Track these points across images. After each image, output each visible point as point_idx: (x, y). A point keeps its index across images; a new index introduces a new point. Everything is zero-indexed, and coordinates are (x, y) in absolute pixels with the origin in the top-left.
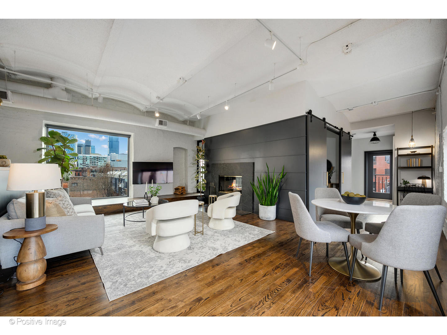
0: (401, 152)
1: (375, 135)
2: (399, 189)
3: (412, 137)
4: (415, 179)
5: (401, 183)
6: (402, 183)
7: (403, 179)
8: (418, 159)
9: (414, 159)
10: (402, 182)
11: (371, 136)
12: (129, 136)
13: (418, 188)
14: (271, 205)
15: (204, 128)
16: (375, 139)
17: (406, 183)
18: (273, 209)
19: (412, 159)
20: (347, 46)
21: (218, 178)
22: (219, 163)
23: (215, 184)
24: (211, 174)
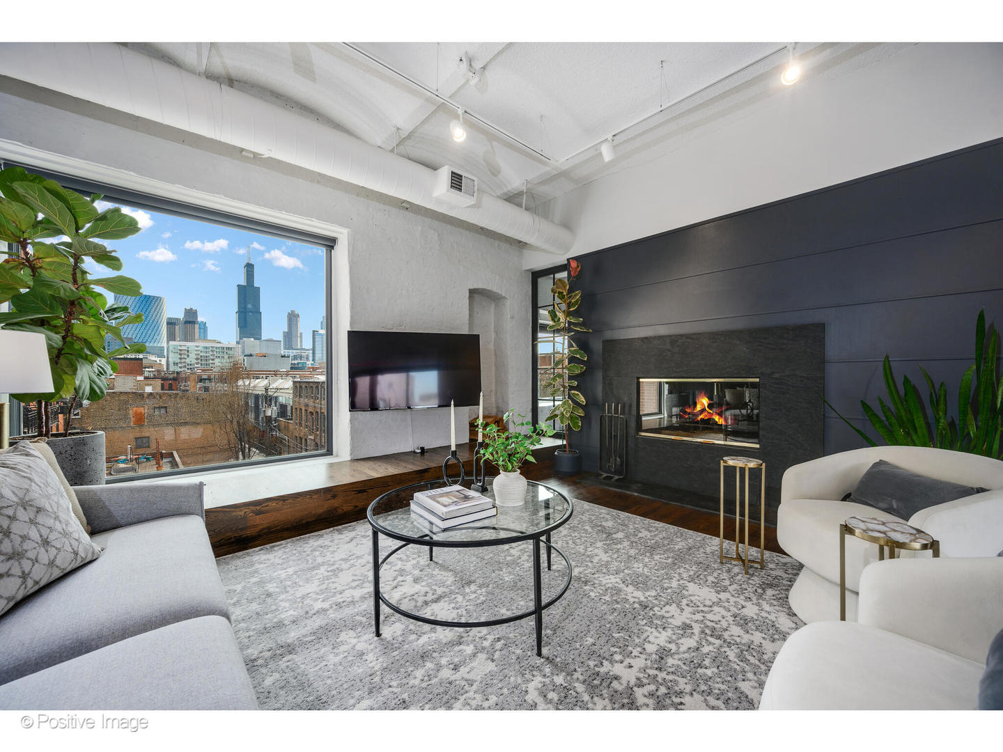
12: (329, 242)
21: (635, 386)
22: (636, 336)
23: (623, 407)
24: (599, 375)
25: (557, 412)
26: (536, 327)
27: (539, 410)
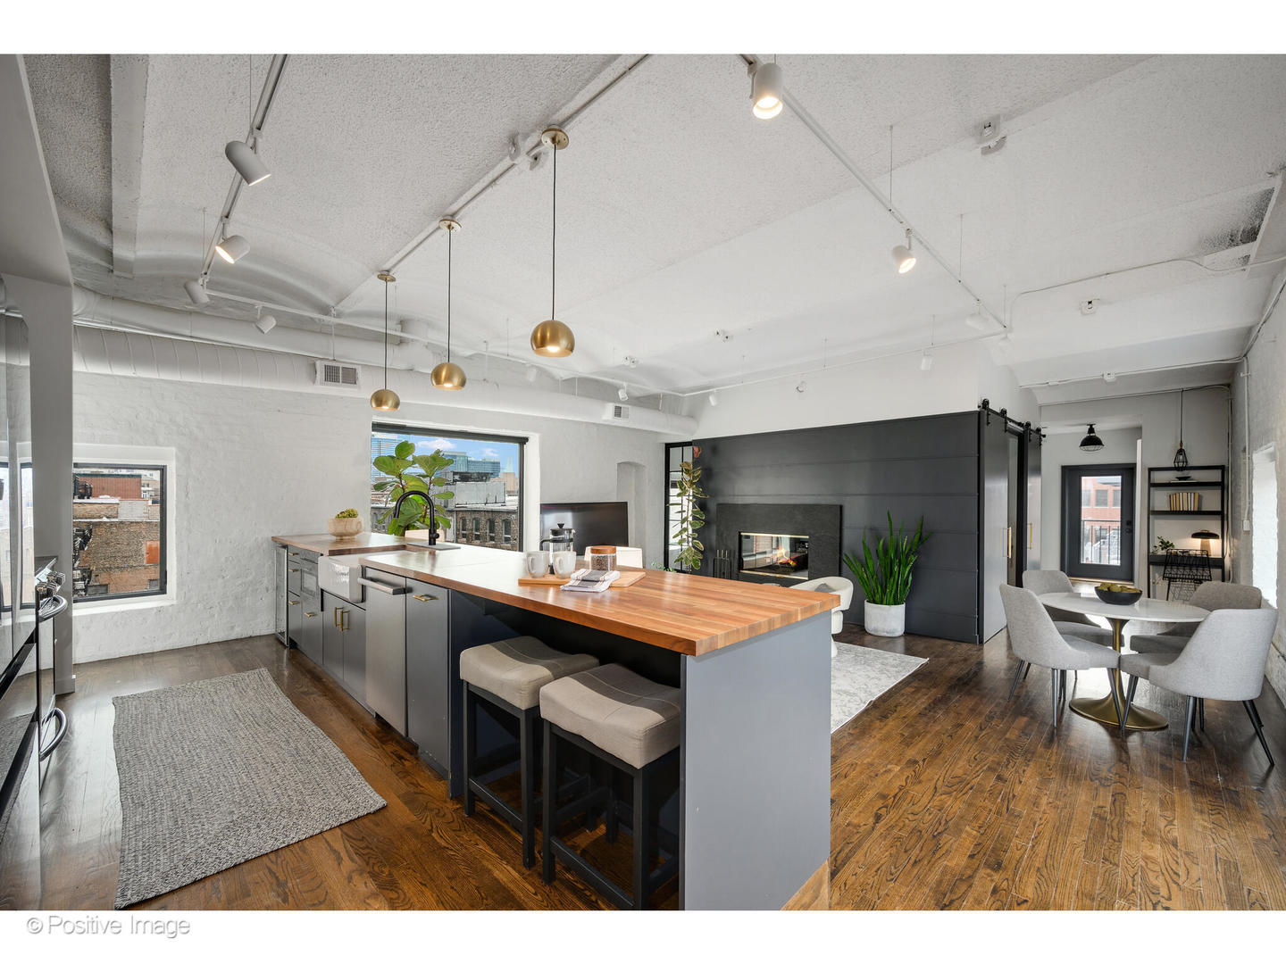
1: (1091, 430)
2: (1153, 561)
3: (1181, 444)
4: (1185, 537)
5: (1157, 547)
7: (1159, 538)
8: (1193, 494)
9: (1185, 494)
10: (1158, 543)
11: (1083, 432)
12: (522, 441)
13: (1195, 558)
14: (896, 603)
15: (692, 416)
16: (1091, 441)
17: (1165, 545)
18: (900, 610)
19: (1181, 494)
20: (1090, 303)
21: (737, 537)
22: (740, 502)
23: (729, 553)
24: (714, 528)
25: (683, 556)
26: (668, 484)
27: (670, 553)
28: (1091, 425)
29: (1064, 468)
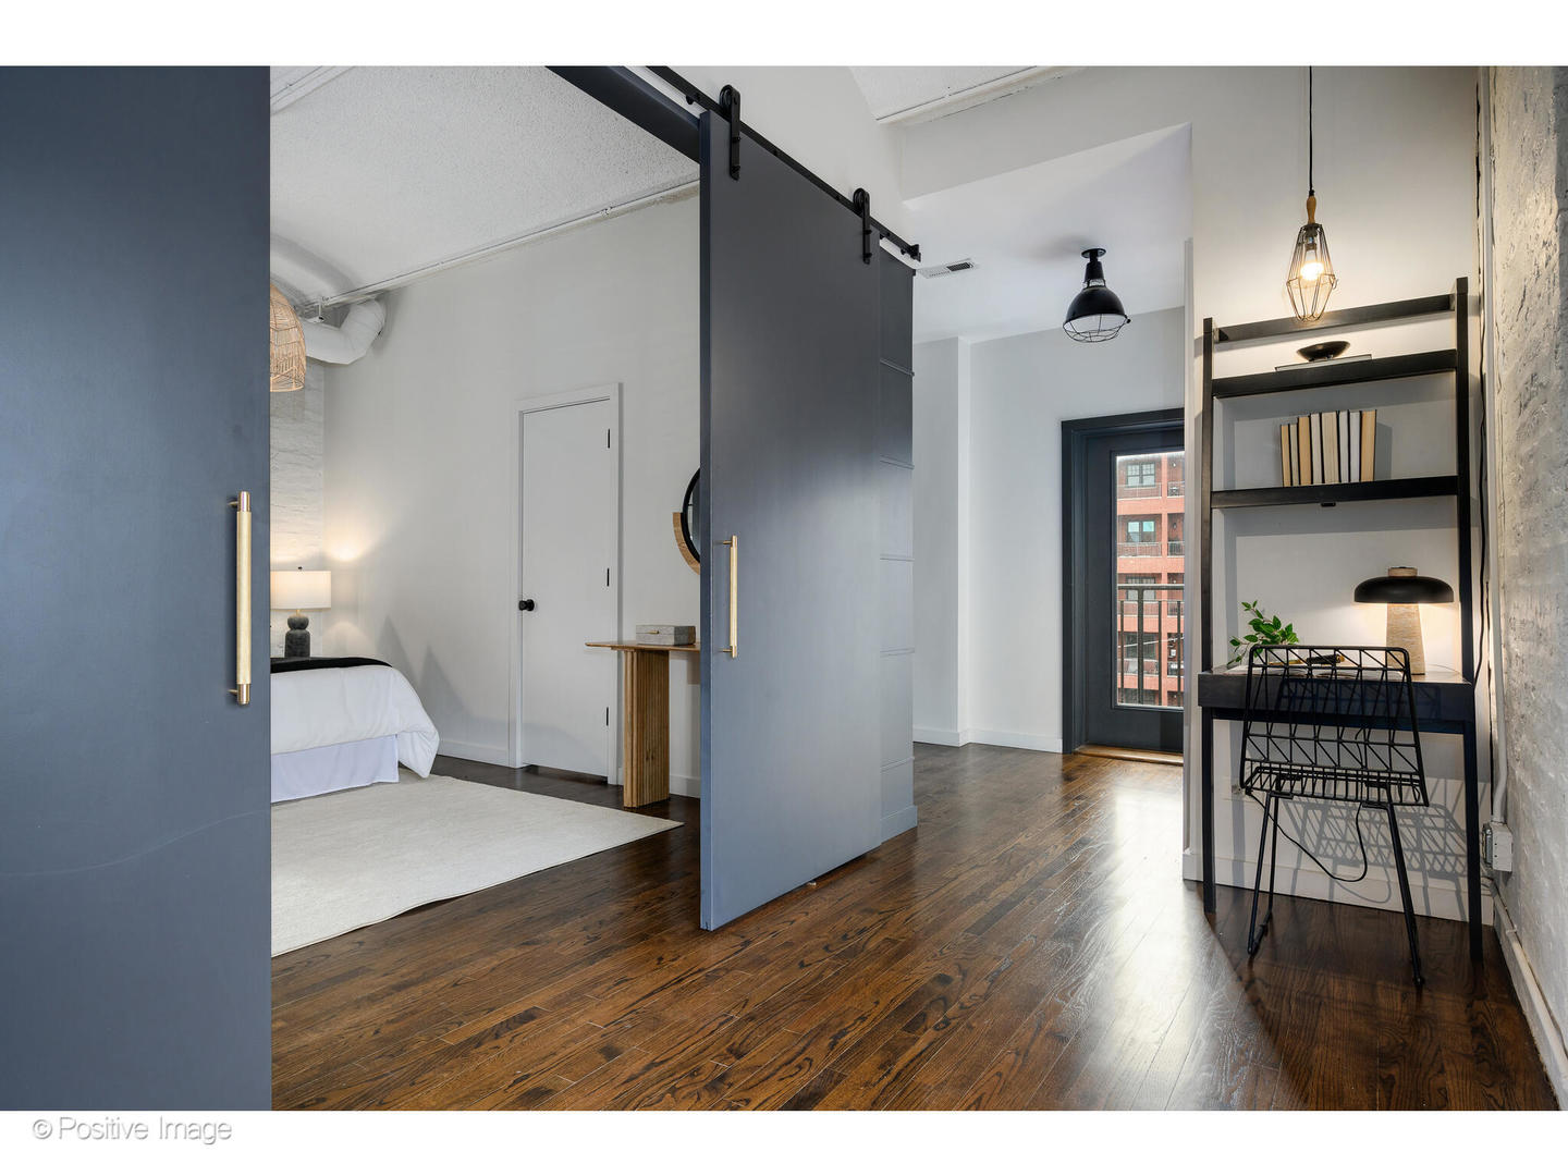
0: (1234, 363)
3: (1311, 207)
4: (1335, 601)
5: (1235, 643)
6: (1241, 639)
7: (1247, 606)
8: (1355, 417)
9: (1329, 418)
10: (1241, 630)
13: (1360, 685)
16: (1093, 301)
17: (1270, 635)
19: (1315, 418)
28: (1093, 254)
29: (1069, 428)
